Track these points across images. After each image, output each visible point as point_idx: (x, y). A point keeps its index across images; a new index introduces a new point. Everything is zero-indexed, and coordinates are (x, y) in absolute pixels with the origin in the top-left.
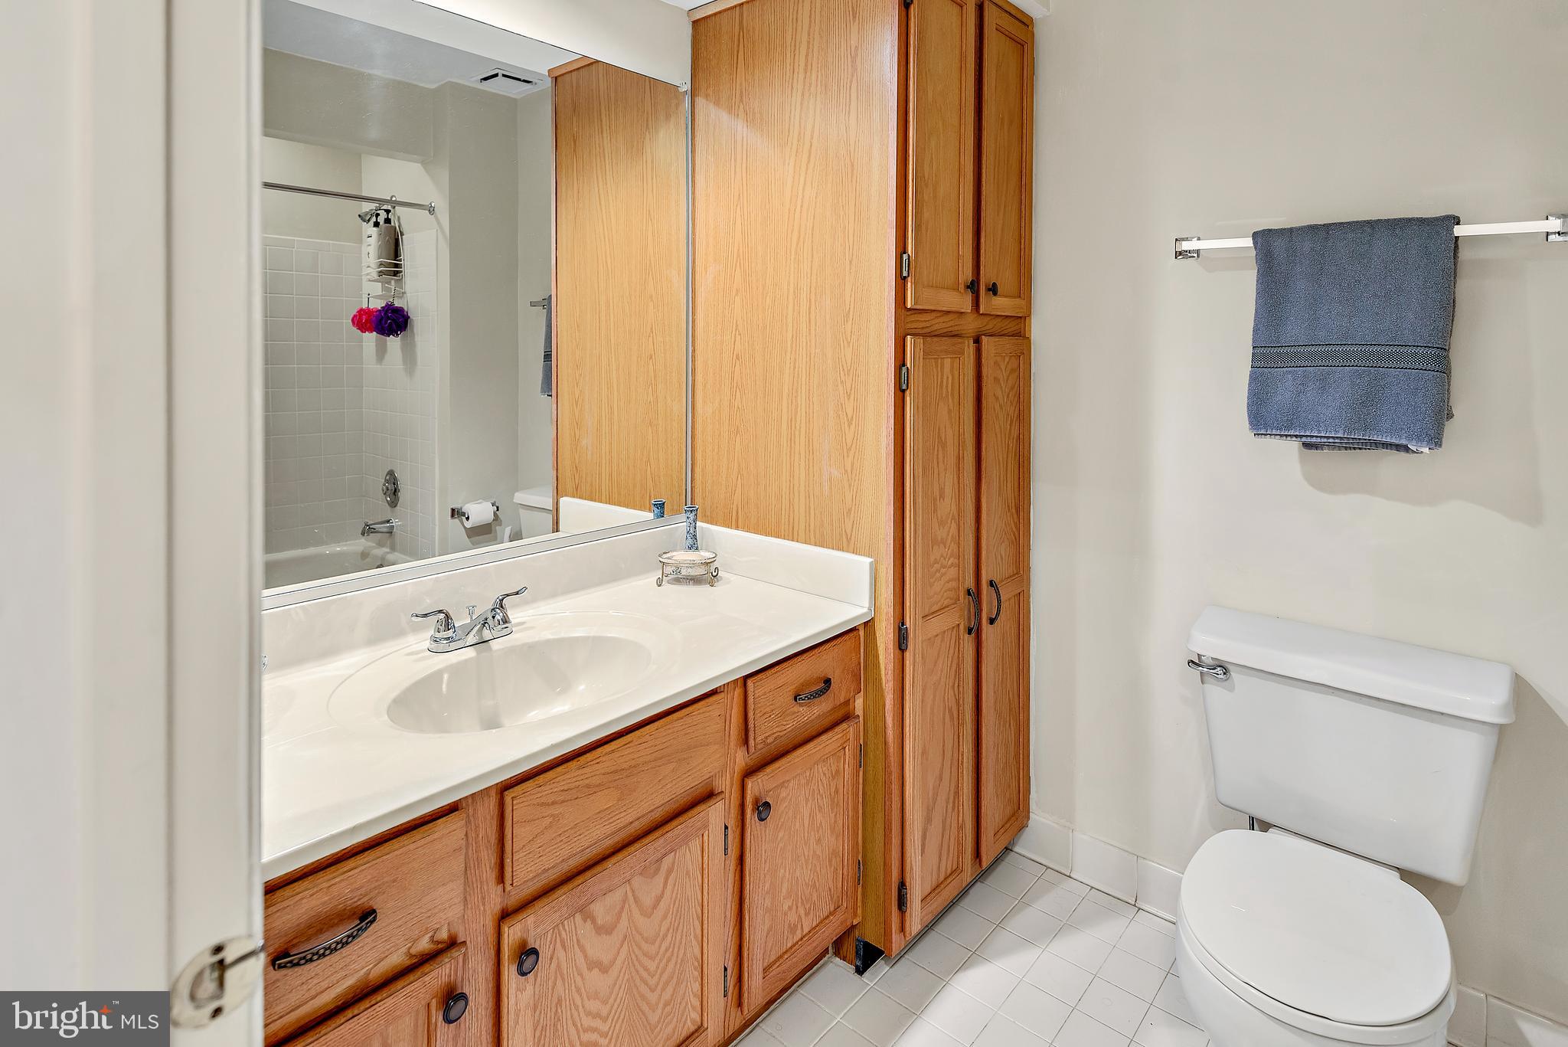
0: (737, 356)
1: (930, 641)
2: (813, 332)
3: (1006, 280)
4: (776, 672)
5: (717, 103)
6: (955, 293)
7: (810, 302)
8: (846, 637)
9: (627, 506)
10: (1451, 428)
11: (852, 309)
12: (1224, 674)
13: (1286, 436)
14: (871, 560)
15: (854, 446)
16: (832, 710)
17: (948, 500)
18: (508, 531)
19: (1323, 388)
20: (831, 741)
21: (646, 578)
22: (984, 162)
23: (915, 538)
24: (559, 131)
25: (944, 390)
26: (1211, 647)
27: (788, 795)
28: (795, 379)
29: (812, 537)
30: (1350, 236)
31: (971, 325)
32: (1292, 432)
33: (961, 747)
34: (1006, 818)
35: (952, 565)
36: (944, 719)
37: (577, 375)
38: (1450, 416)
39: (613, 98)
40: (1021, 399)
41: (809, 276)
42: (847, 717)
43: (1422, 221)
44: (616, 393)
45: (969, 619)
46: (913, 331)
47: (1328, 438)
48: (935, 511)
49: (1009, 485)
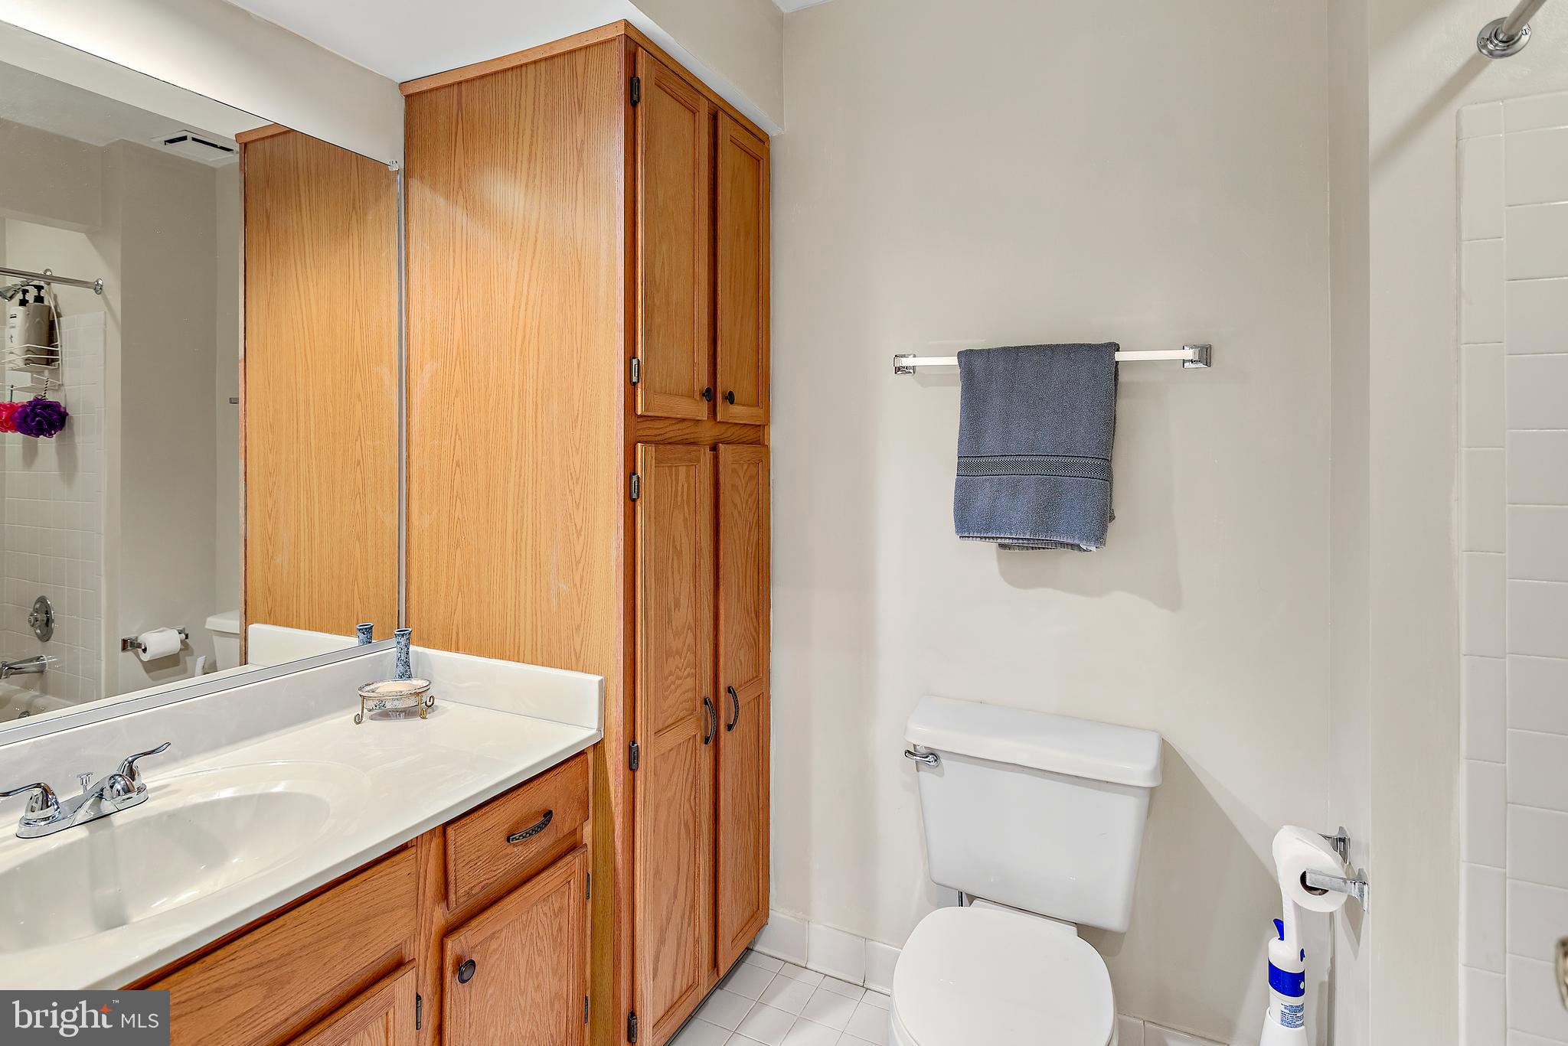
0: (457, 463)
1: (664, 757)
2: (539, 436)
3: (744, 388)
4: (485, 814)
5: (434, 187)
6: (690, 401)
7: (537, 405)
8: (572, 763)
9: (330, 632)
10: (1112, 527)
11: (580, 413)
12: (935, 761)
13: (985, 538)
14: (601, 678)
15: (583, 557)
16: (554, 844)
17: (683, 610)
18: (200, 662)
19: (1014, 495)
20: (552, 878)
21: (340, 717)
22: (719, 271)
23: (647, 652)
24: (248, 204)
25: (679, 499)
26: (923, 736)
27: (500, 945)
28: (521, 488)
29: (539, 656)
30: (1036, 358)
31: (708, 432)
32: (989, 535)
33: (697, 859)
34: (745, 922)
35: (688, 675)
36: (679, 833)
37: (271, 484)
38: (1112, 518)
39: (313, 172)
40: (760, 506)
41: (535, 378)
42: (573, 848)
43: (1090, 346)
44: (317, 505)
45: (706, 728)
46: (645, 439)
47: (1018, 539)
48: (670, 621)
49: (748, 590)
